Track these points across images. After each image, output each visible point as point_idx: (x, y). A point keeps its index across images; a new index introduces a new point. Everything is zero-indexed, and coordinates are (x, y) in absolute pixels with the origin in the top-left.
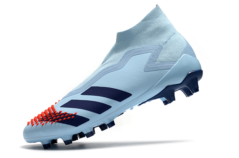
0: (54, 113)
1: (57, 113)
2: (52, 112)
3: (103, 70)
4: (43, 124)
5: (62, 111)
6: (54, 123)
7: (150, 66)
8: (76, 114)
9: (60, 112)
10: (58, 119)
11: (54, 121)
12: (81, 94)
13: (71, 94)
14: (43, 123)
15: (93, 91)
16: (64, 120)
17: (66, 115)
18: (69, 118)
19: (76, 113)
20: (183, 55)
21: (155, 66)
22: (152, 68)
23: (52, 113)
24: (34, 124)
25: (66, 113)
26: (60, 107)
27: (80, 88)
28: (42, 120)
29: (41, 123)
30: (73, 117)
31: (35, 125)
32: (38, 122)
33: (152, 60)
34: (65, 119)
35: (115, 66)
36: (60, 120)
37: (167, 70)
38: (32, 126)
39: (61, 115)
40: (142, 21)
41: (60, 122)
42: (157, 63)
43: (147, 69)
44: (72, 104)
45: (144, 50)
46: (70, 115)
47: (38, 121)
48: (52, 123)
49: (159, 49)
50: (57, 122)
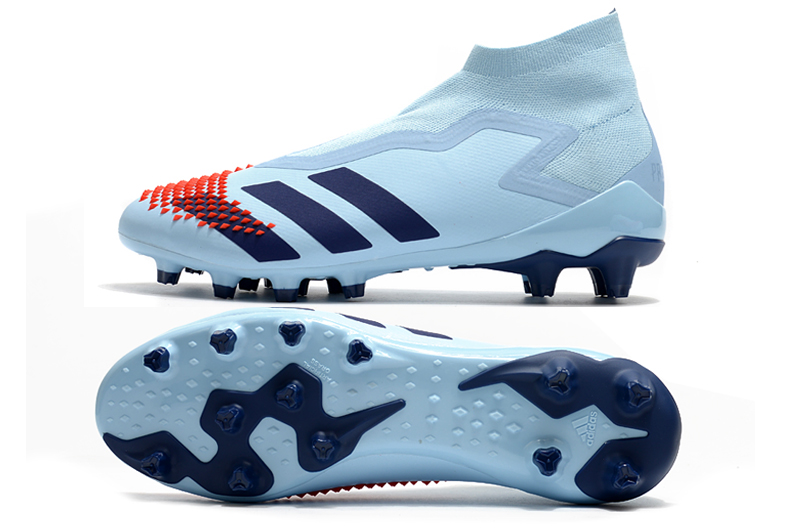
0: (219, 198)
1: (226, 203)
2: (215, 194)
3: (394, 132)
4: (180, 217)
5: (239, 203)
6: (207, 226)
7: (521, 176)
8: (273, 229)
9: (235, 203)
10: (221, 220)
11: (208, 220)
12: (309, 177)
13: (284, 163)
14: (178, 213)
15: (342, 181)
16: (235, 232)
17: (246, 219)
18: (249, 230)
19: (273, 226)
20: (624, 182)
21: (533, 183)
22: (522, 184)
23: (214, 197)
24: (156, 205)
25: (247, 214)
26: (244, 189)
27: (314, 159)
28: (179, 204)
29: (175, 211)
30: (260, 232)
31: (159, 209)
32: (168, 204)
33: (533, 162)
34: (237, 227)
35: (428, 137)
36: (224, 225)
37: (562, 206)
38: (151, 208)
39: (233, 213)
40: (555, 38)
41: (222, 231)
42: (543, 174)
43: (509, 182)
44: (274, 194)
45: (524, 123)
46: (255, 223)
47: (168, 201)
48: (200, 225)
49: (565, 137)
50: (216, 228)
